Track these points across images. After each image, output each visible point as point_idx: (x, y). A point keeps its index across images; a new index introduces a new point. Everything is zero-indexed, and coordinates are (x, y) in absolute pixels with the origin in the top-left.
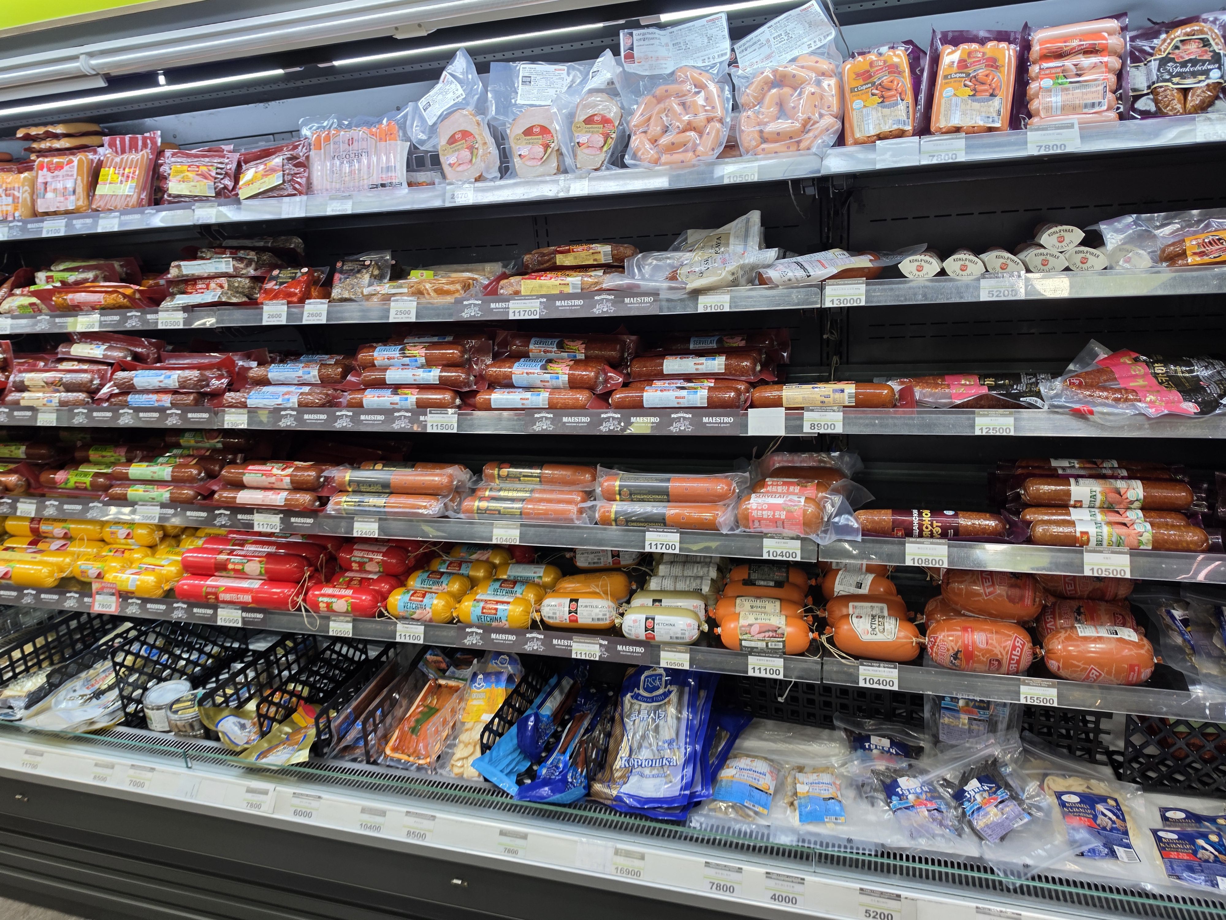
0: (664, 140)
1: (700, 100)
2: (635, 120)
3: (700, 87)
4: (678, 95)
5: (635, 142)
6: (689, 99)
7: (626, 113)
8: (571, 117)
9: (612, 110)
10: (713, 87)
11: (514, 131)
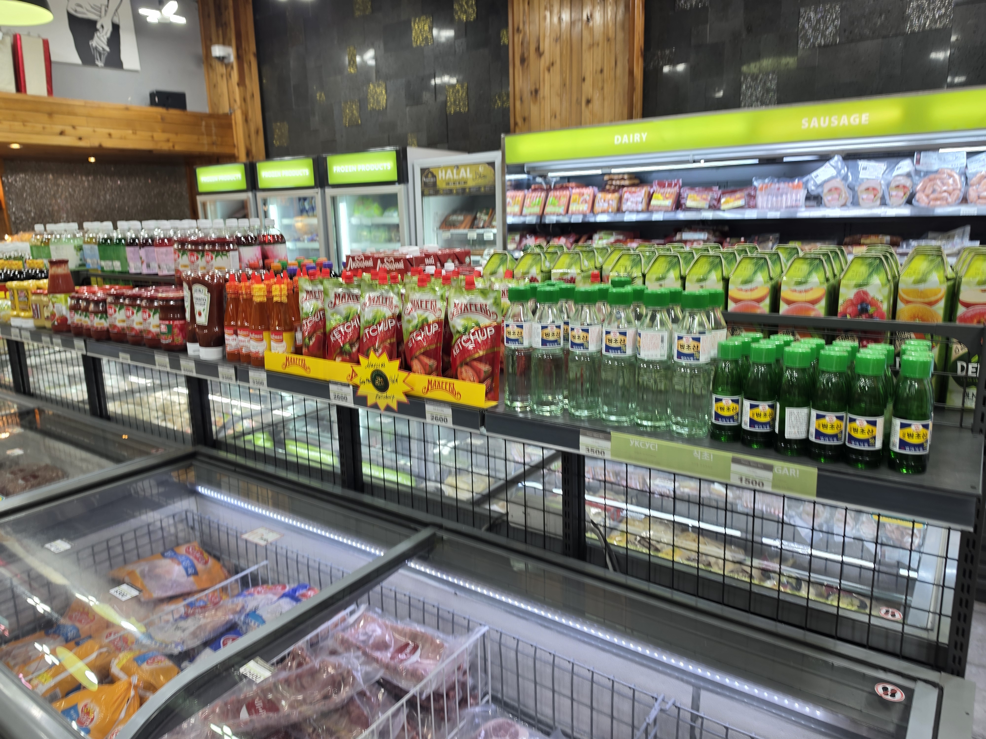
0: (932, 196)
1: (951, 181)
2: (918, 188)
3: (951, 176)
4: (940, 179)
5: (917, 196)
6: (945, 181)
7: (914, 185)
8: (888, 185)
9: (908, 183)
10: (957, 177)
11: (860, 189)
